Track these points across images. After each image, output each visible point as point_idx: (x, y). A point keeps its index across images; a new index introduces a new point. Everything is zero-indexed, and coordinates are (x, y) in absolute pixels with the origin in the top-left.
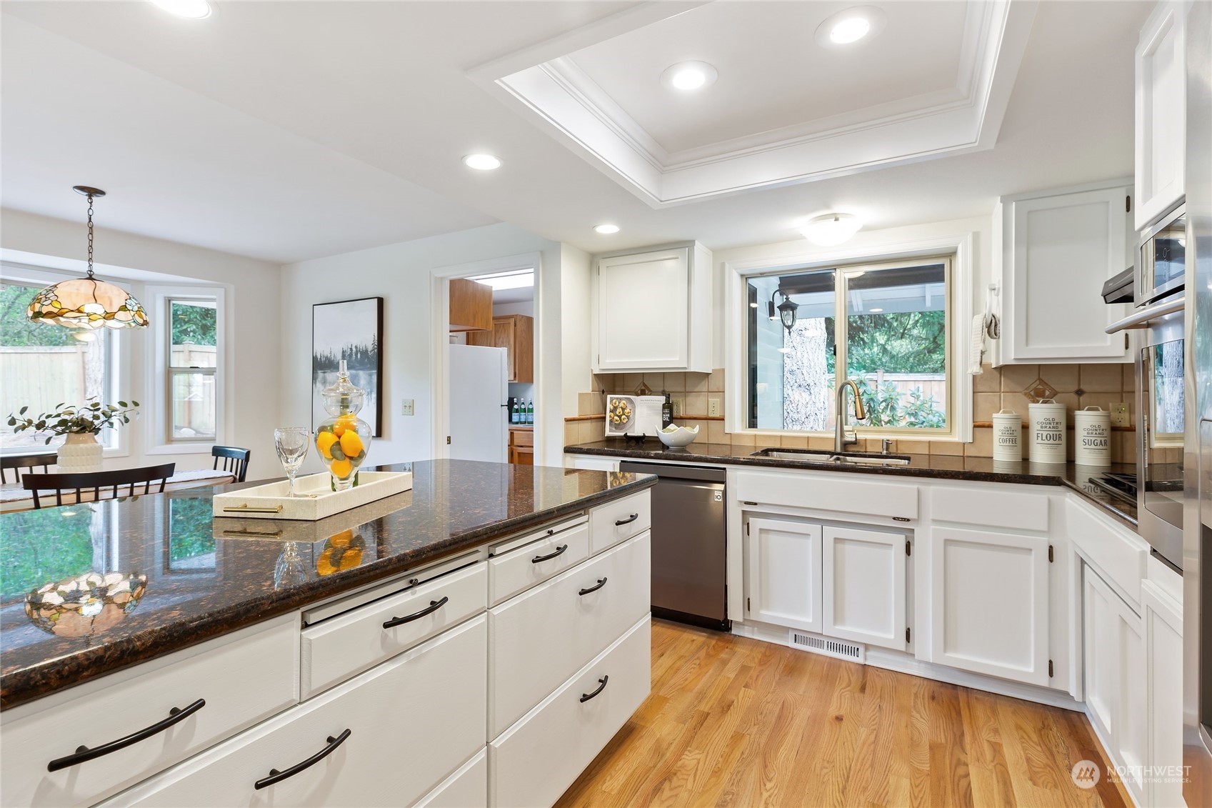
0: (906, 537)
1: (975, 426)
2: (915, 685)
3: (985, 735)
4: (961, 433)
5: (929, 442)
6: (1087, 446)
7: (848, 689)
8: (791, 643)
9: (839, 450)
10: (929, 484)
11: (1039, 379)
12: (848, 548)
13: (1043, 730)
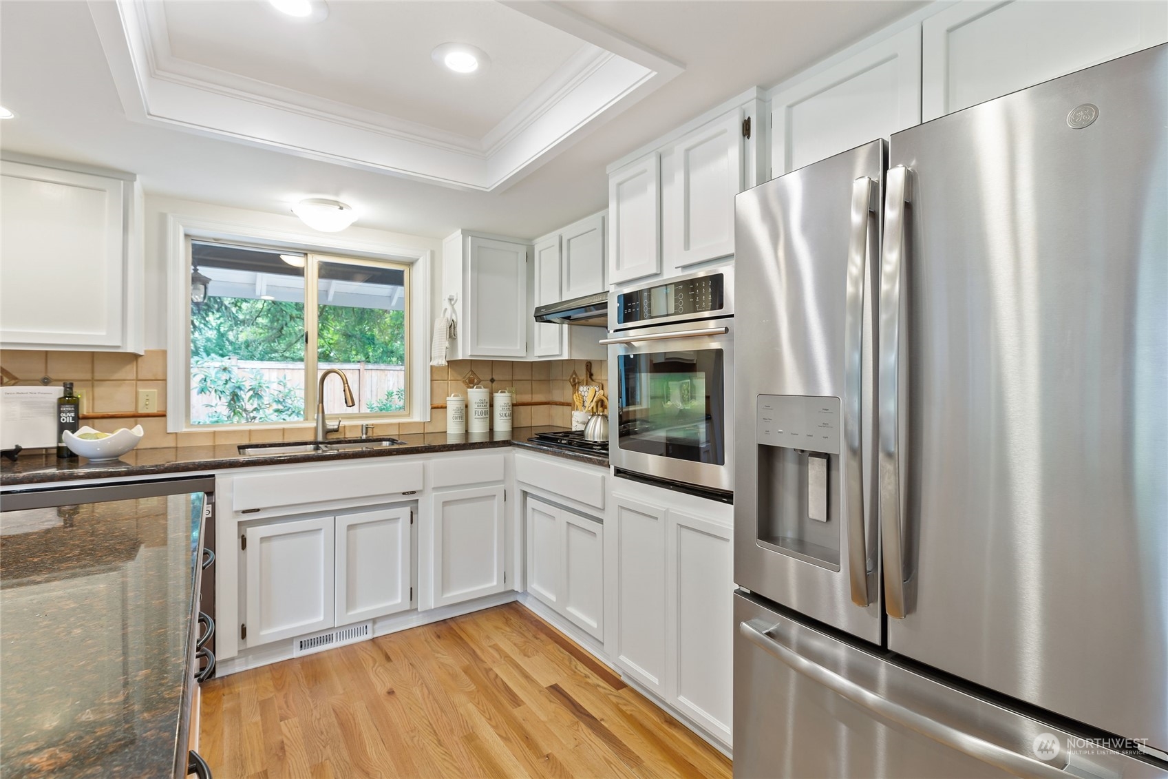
0: (411, 508)
1: (432, 408)
2: (420, 634)
3: (485, 644)
4: (419, 414)
5: (399, 424)
6: (502, 418)
7: (377, 664)
8: (297, 653)
9: (320, 439)
10: (430, 458)
11: (471, 371)
12: (360, 532)
13: (507, 621)
